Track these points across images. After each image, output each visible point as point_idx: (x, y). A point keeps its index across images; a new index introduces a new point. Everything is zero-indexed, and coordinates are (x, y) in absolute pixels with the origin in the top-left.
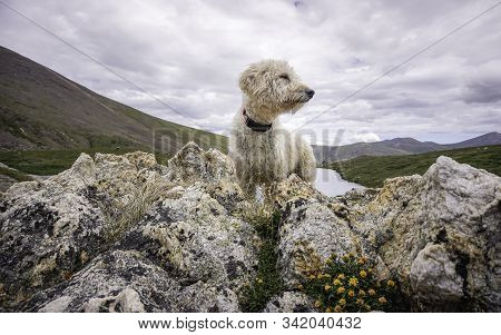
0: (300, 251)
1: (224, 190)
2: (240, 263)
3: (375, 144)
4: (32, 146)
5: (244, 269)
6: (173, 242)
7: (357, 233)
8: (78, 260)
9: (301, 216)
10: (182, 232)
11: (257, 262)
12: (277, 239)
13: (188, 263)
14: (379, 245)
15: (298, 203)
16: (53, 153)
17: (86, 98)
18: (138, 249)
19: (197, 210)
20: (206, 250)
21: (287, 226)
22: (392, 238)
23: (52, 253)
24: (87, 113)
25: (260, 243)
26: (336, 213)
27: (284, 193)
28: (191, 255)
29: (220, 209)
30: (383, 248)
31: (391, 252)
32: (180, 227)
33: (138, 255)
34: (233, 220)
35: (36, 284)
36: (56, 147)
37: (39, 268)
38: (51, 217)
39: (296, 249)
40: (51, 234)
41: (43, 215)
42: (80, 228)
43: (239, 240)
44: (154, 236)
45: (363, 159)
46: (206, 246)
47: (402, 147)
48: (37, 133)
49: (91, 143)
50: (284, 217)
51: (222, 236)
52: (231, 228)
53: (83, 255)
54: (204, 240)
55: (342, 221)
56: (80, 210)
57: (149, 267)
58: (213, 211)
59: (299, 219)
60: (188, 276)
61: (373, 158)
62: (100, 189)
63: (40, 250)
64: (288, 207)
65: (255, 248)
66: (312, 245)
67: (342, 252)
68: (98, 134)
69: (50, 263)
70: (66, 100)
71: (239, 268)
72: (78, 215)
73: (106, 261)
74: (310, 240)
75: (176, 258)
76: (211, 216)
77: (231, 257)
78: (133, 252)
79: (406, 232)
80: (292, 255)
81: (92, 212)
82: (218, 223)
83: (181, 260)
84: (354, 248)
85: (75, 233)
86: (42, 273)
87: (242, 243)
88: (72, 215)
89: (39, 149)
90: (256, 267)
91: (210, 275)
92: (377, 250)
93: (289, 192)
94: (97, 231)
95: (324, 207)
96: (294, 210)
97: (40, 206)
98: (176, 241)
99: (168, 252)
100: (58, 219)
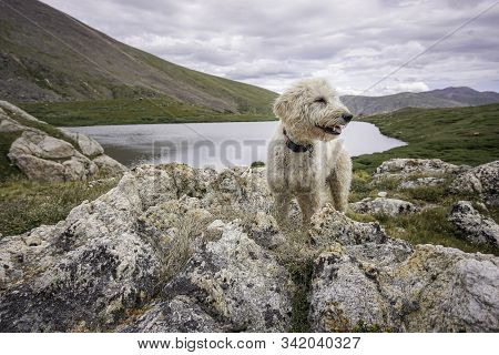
0: (331, 312)
1: (261, 224)
2: (276, 312)
3: (422, 95)
4: (58, 97)
5: (280, 317)
6: (218, 292)
7: (385, 297)
8: (138, 298)
9: (333, 276)
10: (225, 280)
11: (290, 309)
12: (309, 289)
13: (231, 309)
14: (405, 313)
15: (331, 260)
16: (77, 103)
17: (106, 46)
18: (188, 295)
19: (237, 252)
20: (246, 297)
21: (320, 282)
22: (417, 310)
23: (118, 296)
24: (109, 63)
25: (293, 289)
26: (367, 275)
27: (318, 227)
28: (233, 302)
29: (258, 250)
30: (408, 317)
31: (415, 323)
32: (223, 276)
33: (188, 301)
34: (270, 266)
35: (109, 322)
36: (80, 98)
37: (109, 308)
38: (113, 260)
39: (326, 308)
40: (115, 277)
41: (107, 258)
42: (137, 269)
43: (275, 287)
44: (201, 286)
45: (408, 112)
46: (247, 294)
47: (454, 98)
48: (61, 83)
49: (114, 93)
50: (317, 271)
51: (260, 284)
52: (268, 275)
53: (142, 294)
54: (244, 287)
55: (371, 284)
56: (136, 251)
57: (199, 317)
58: (251, 254)
59: (331, 278)
60: (232, 322)
61: (418, 111)
62: (147, 223)
63: (108, 292)
64: (321, 262)
65: (289, 293)
66: (341, 307)
67: (369, 316)
68: (120, 85)
69: (117, 304)
70: (87, 48)
71: (275, 316)
72: (133, 257)
73: (165, 313)
74: (341, 301)
75: (221, 306)
76: (249, 260)
77: (268, 306)
78: (184, 297)
79: (431, 307)
80: (323, 313)
81: (145, 251)
82: (255, 269)
83: (225, 307)
84: (381, 314)
85: (134, 275)
86: (112, 312)
87: (278, 291)
88: (129, 258)
89: (64, 100)
90: (289, 314)
91: (250, 322)
92: (402, 319)
93: (322, 225)
94: (150, 271)
95: (355, 268)
96: (327, 266)
97: (103, 249)
98: (220, 290)
99: (214, 301)
100: (119, 263)
